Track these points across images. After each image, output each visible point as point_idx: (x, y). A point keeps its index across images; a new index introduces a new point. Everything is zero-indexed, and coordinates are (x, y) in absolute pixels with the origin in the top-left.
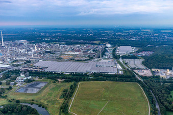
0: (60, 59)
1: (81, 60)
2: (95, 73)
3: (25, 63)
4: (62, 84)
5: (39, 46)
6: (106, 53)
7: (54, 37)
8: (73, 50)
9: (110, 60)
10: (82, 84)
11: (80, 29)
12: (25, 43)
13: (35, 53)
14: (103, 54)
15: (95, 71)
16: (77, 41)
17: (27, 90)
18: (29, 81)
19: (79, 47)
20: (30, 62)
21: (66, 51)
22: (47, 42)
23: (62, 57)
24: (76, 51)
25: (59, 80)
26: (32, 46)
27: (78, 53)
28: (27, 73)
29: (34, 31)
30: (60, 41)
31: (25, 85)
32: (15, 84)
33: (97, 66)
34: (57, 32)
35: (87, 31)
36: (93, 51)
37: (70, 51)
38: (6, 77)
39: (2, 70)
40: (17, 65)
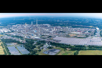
0: (68, 36)
1: (81, 37)
2: (89, 46)
3: (48, 37)
4: (69, 52)
5: (56, 28)
7: (65, 23)
8: (76, 31)
9: (99, 38)
10: (82, 52)
11: (81, 18)
12: (49, 25)
13: (54, 32)
14: (95, 34)
15: (90, 44)
16: (79, 26)
17: (49, 53)
18: (50, 48)
19: (80, 29)
20: (51, 37)
21: (72, 31)
22: (61, 26)
23: (69, 35)
24: (78, 32)
25: (68, 49)
26: (52, 28)
27: (79, 33)
28: (50, 43)
29: (53, 19)
30: (68, 25)
31: (48, 50)
32: (43, 48)
33: (91, 41)
34: (67, 20)
35: (85, 20)
36: (89, 32)
37: (74, 32)
38: (38, 44)
39: (36, 40)
40: (44, 38)
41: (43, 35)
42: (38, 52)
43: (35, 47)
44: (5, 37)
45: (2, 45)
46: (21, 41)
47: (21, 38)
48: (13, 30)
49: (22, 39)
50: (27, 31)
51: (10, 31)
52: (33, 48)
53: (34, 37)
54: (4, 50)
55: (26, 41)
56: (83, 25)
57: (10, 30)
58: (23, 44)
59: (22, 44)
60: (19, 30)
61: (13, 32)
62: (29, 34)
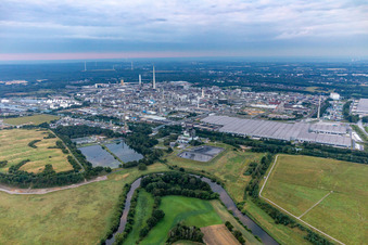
0: (242, 114)
1: (280, 119)
2: (305, 144)
3: (188, 117)
4: (248, 154)
5: (207, 92)
6: (328, 110)
7: (231, 78)
8: (264, 101)
9: (338, 124)
10: (282, 158)
11: (277, 64)
12: (186, 85)
13: (202, 102)
14: (323, 111)
15: (307, 140)
16: (273, 86)
17: (193, 155)
18: (196, 143)
19: (276, 96)
20: (195, 115)
21: (252, 101)
22: (220, 85)
23: (246, 111)
24: (271, 103)
25: (242, 147)
26: (197, 91)
27: (273, 106)
28: (194, 131)
29: (198, 66)
30: (242, 85)
31: (190, 148)
32: (176, 145)
33: (310, 131)
34: (237, 69)
35: (291, 68)
36: (303, 104)
37: (259, 103)
38: (164, 133)
39: (157, 124)
40: (177, 119)
41: (175, 112)
42: (165, 154)
43: (157, 143)
44: (66, 122)
45: (59, 145)
46: (115, 128)
47: (116, 120)
48: (87, 99)
49: (117, 124)
50: (128, 102)
51: (77, 103)
52: (152, 146)
53: (150, 117)
54: (69, 157)
55: (130, 128)
56: (285, 84)
57: (76, 99)
58: (124, 136)
59: (120, 136)
60: (104, 99)
61: (87, 104)
62: (136, 111)
